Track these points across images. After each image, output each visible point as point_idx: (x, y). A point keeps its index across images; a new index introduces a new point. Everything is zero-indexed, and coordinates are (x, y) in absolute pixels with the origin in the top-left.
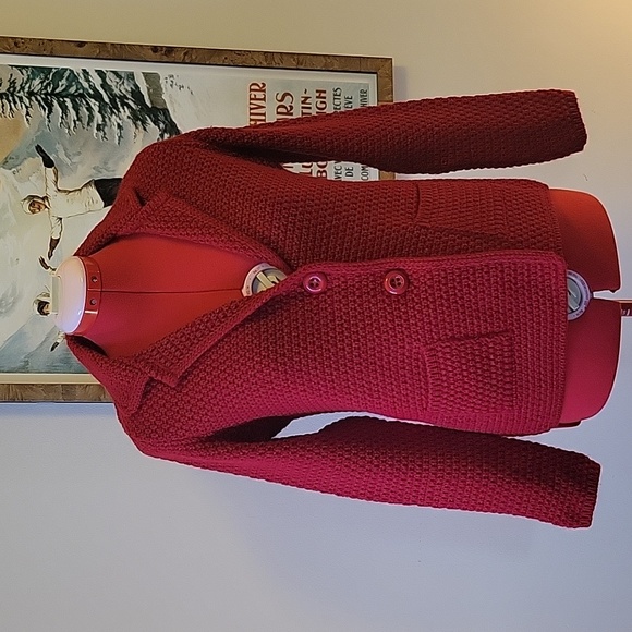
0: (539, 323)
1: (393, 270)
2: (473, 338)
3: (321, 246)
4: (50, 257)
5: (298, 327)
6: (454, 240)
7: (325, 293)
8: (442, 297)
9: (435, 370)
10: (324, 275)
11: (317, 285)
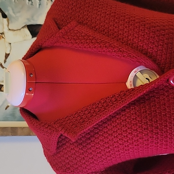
4: (5, 63)
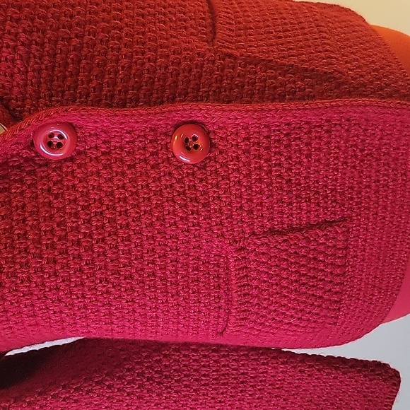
0: (385, 207)
1: (185, 123)
2: (301, 230)
3: (65, 77)
5: (24, 220)
6: (275, 78)
7: (72, 159)
8: (260, 168)
9: (245, 281)
10: (71, 127)
11: (59, 145)
